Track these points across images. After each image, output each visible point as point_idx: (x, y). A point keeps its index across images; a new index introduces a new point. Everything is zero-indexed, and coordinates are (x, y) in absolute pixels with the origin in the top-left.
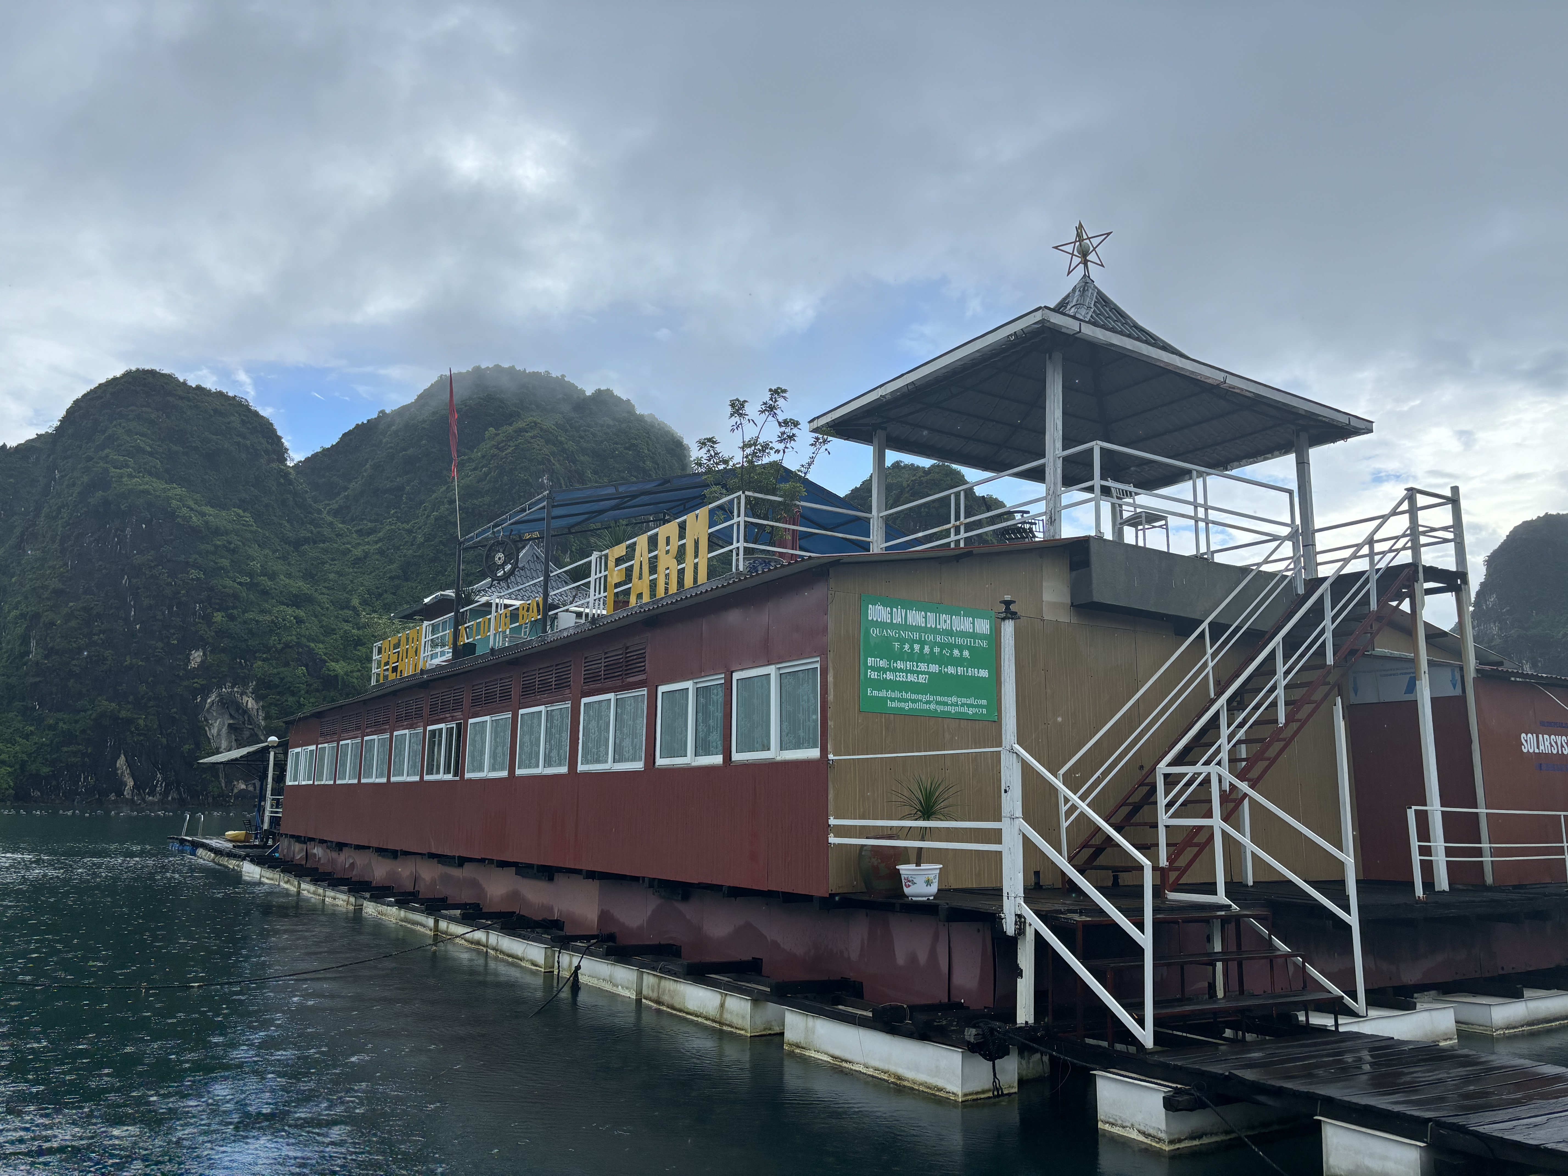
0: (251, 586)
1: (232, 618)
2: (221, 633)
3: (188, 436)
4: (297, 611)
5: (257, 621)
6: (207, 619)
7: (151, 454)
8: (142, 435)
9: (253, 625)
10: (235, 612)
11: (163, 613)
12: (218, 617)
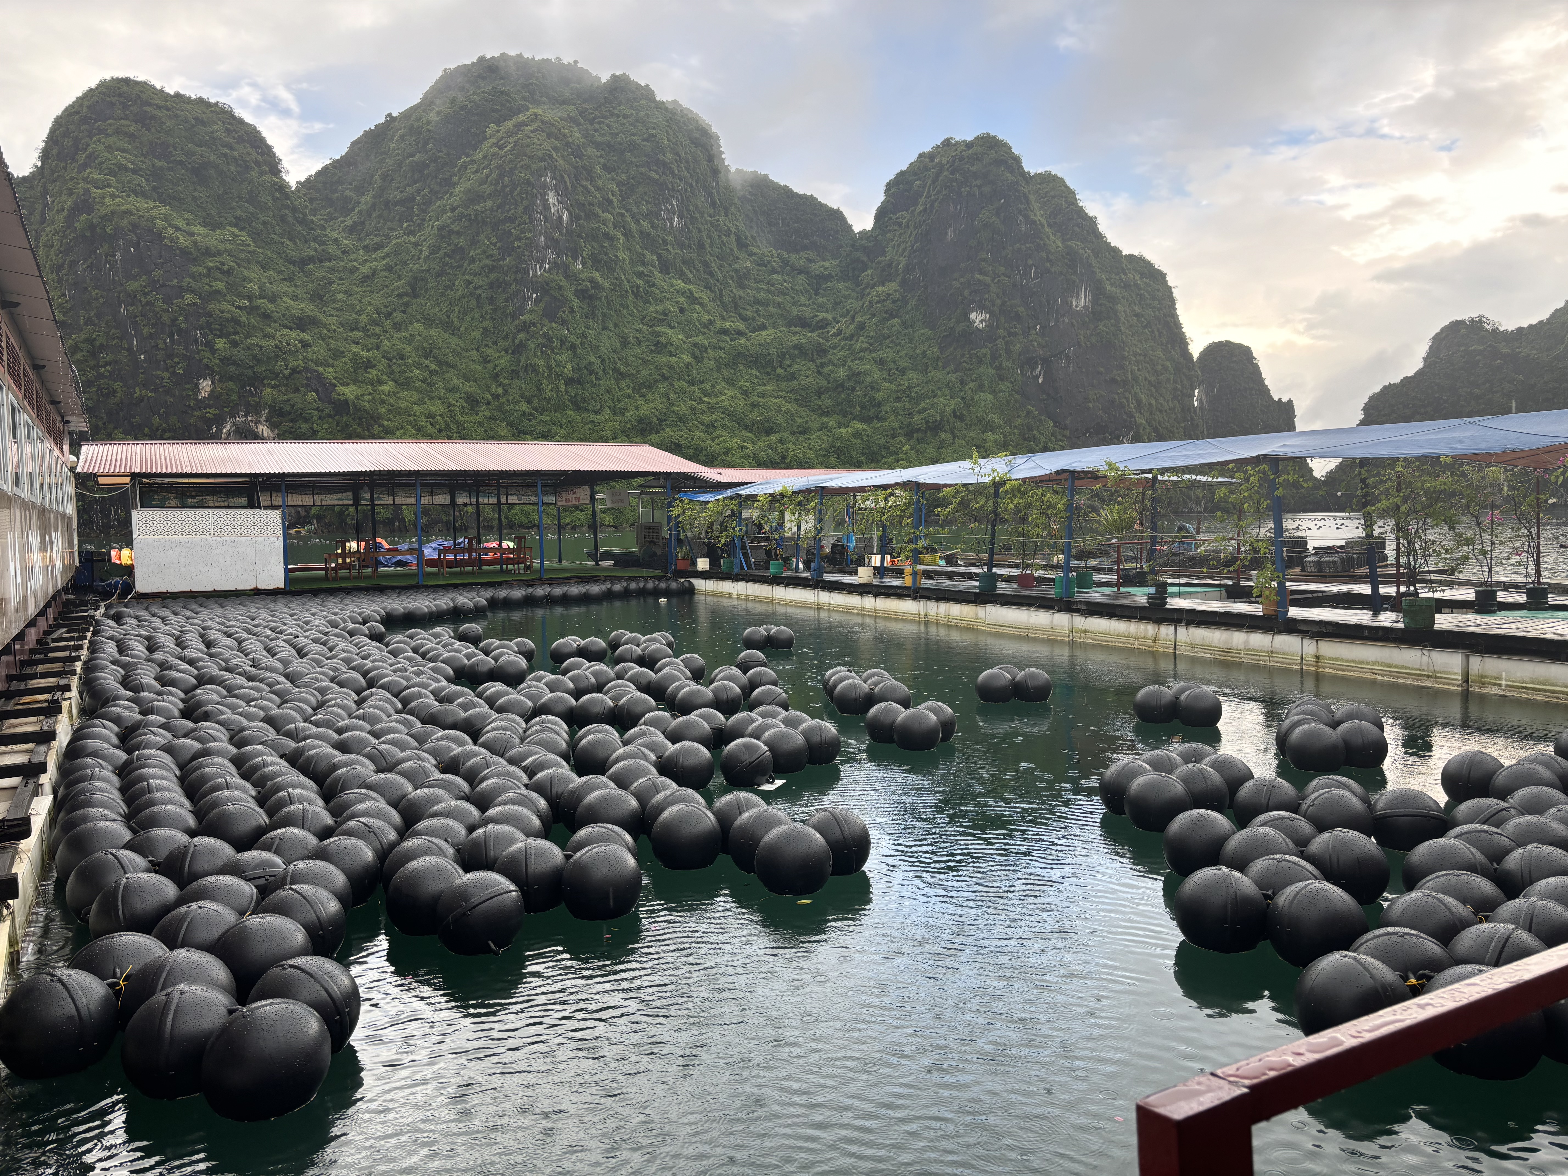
0: (252, 310)
1: (235, 344)
2: (226, 361)
3: (171, 149)
4: (302, 335)
5: (261, 347)
6: (210, 345)
7: (134, 172)
8: (124, 151)
9: (257, 350)
10: (237, 337)
11: (165, 343)
12: (220, 343)
